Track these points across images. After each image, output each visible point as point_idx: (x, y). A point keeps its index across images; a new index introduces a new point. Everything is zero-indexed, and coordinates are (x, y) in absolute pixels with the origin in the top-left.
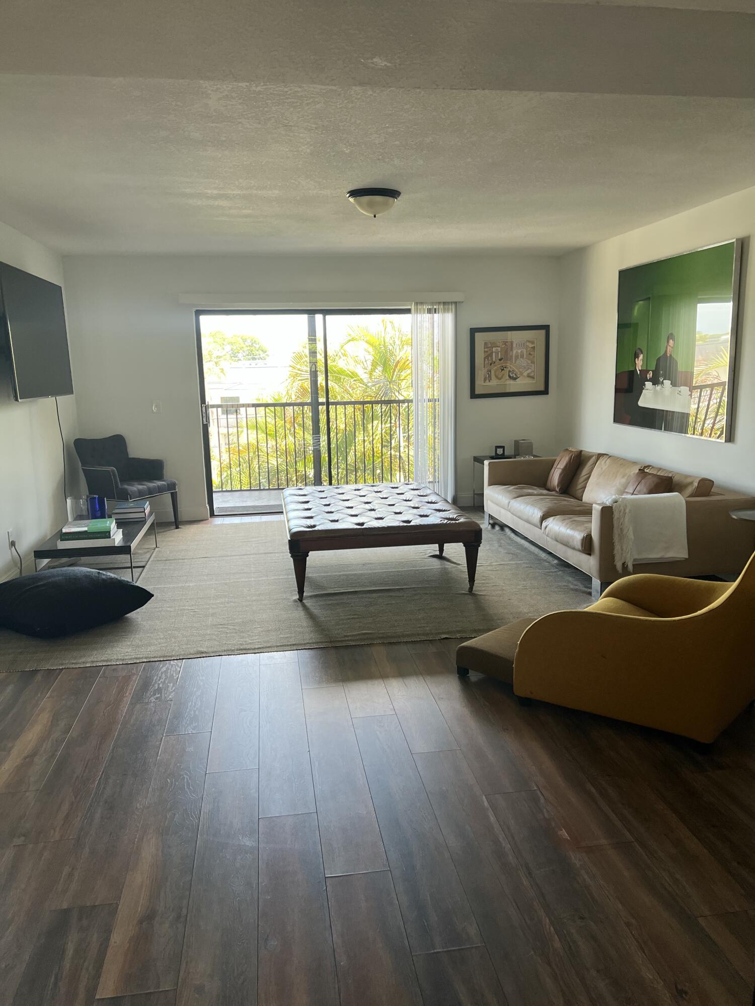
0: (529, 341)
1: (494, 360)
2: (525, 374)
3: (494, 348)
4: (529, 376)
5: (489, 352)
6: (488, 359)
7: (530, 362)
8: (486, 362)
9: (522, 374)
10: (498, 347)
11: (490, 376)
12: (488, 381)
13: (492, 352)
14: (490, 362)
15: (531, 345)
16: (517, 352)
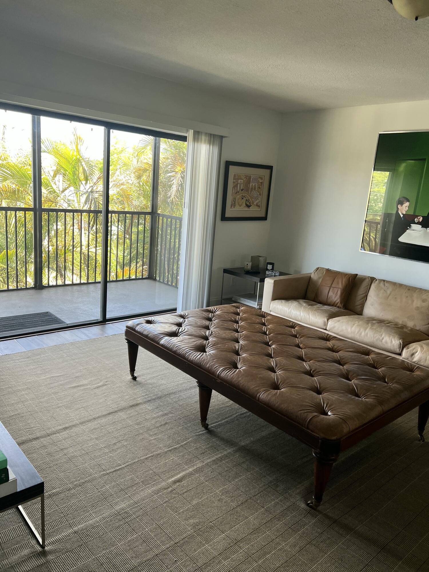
0: (260, 177)
1: (238, 190)
2: (255, 203)
3: (239, 180)
4: (257, 205)
5: (236, 183)
6: (235, 189)
7: (258, 194)
8: (234, 191)
9: (253, 203)
10: (241, 179)
11: (235, 203)
12: (233, 207)
13: (238, 183)
14: (236, 191)
15: (261, 181)
16: (252, 185)
